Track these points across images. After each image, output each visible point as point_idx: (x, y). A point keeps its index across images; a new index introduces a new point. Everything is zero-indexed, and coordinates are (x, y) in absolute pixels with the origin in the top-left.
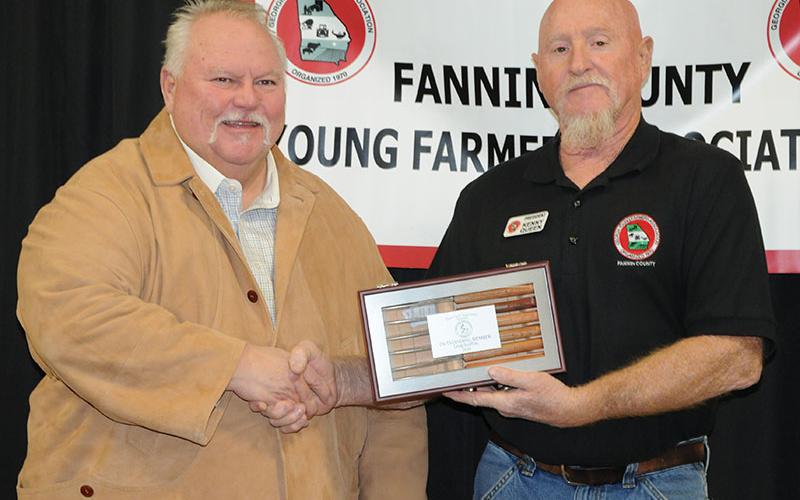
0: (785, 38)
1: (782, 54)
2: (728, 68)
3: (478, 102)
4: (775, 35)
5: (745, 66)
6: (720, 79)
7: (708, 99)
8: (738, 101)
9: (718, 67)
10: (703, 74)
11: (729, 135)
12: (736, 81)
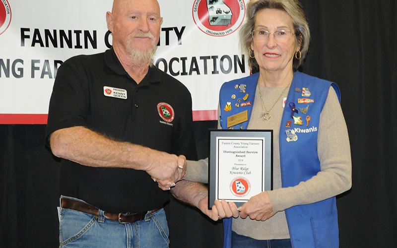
0: (200, 16)
1: (200, 23)
2: (176, 29)
3: (62, 46)
4: (196, 14)
5: (183, 28)
6: (172, 33)
7: (167, 43)
8: (181, 44)
9: (171, 29)
10: (165, 32)
11: (177, 59)
12: (179, 35)
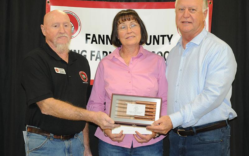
2: (168, 36)
3: (107, 44)
5: (172, 35)
6: (166, 38)
7: (163, 43)
8: (170, 44)
9: (165, 36)
10: (162, 37)
11: (168, 52)
12: (170, 39)
